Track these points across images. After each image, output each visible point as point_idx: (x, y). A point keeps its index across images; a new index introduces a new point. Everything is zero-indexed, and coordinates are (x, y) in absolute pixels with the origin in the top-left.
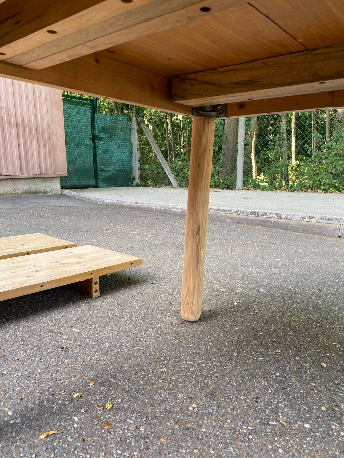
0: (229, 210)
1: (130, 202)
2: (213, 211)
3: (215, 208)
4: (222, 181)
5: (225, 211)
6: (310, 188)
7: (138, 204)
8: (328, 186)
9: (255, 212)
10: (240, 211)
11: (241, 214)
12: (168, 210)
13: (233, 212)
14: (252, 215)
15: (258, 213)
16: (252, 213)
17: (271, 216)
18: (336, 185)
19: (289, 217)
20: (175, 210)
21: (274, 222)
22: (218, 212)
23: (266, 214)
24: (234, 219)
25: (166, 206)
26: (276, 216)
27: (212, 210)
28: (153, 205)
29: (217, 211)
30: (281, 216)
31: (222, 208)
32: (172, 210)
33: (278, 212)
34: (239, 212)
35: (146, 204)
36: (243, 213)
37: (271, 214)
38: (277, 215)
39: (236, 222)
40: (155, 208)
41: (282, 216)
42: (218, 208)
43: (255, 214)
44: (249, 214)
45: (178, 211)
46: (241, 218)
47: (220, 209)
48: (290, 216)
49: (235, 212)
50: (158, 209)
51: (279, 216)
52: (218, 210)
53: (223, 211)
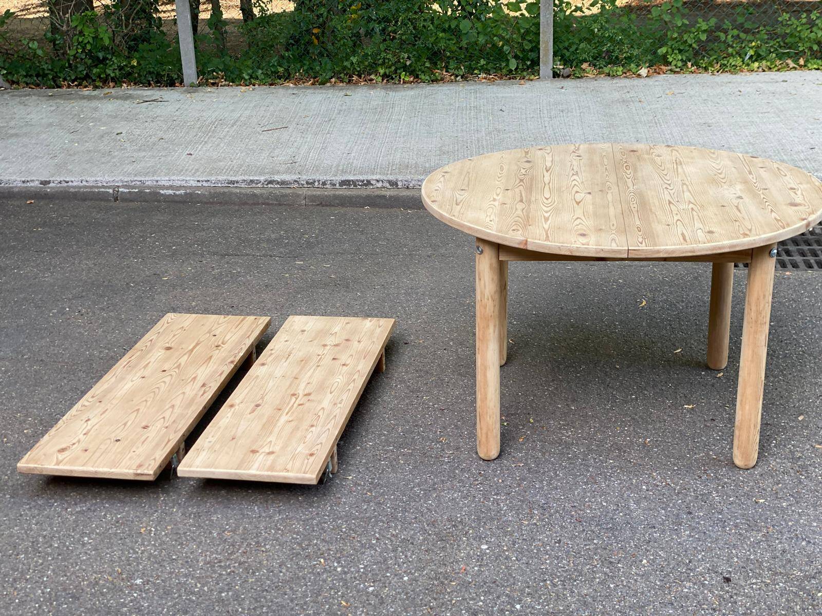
0: (295, 181)
1: (24, 182)
2: (259, 185)
3: (262, 178)
4: (135, 64)
5: (287, 184)
6: (356, 73)
7: (52, 185)
8: (393, 68)
9: (349, 181)
10: (319, 181)
11: (320, 186)
12: (150, 193)
13: (303, 185)
14: (344, 187)
15: (354, 183)
16: (343, 183)
17: (380, 185)
18: (408, 63)
19: (411, 185)
20: (171, 192)
21: (391, 197)
22: (272, 186)
23: (369, 183)
24: (313, 198)
25: (138, 183)
26: (388, 185)
27: (257, 184)
28: (100, 184)
29: (269, 186)
30: (397, 185)
31: (277, 178)
32: (162, 192)
33: (391, 178)
34: (316, 184)
35: (75, 184)
36: (324, 183)
37: (378, 181)
38: (390, 182)
39: (318, 205)
40: (111, 191)
41: (400, 184)
42: (268, 177)
43: (350, 185)
44: (338, 185)
45: (178, 193)
46: (326, 196)
47: (274, 181)
48: (413, 182)
49: (307, 183)
50: (122, 192)
51: (393, 184)
52: (271, 182)
53: (283, 183)
